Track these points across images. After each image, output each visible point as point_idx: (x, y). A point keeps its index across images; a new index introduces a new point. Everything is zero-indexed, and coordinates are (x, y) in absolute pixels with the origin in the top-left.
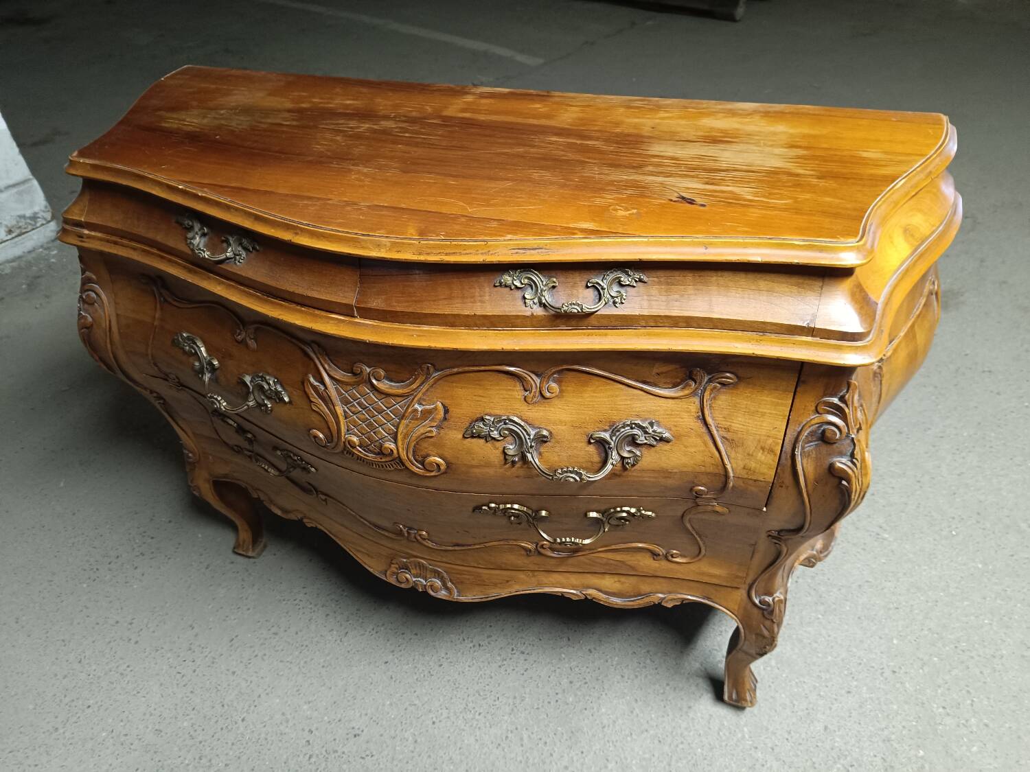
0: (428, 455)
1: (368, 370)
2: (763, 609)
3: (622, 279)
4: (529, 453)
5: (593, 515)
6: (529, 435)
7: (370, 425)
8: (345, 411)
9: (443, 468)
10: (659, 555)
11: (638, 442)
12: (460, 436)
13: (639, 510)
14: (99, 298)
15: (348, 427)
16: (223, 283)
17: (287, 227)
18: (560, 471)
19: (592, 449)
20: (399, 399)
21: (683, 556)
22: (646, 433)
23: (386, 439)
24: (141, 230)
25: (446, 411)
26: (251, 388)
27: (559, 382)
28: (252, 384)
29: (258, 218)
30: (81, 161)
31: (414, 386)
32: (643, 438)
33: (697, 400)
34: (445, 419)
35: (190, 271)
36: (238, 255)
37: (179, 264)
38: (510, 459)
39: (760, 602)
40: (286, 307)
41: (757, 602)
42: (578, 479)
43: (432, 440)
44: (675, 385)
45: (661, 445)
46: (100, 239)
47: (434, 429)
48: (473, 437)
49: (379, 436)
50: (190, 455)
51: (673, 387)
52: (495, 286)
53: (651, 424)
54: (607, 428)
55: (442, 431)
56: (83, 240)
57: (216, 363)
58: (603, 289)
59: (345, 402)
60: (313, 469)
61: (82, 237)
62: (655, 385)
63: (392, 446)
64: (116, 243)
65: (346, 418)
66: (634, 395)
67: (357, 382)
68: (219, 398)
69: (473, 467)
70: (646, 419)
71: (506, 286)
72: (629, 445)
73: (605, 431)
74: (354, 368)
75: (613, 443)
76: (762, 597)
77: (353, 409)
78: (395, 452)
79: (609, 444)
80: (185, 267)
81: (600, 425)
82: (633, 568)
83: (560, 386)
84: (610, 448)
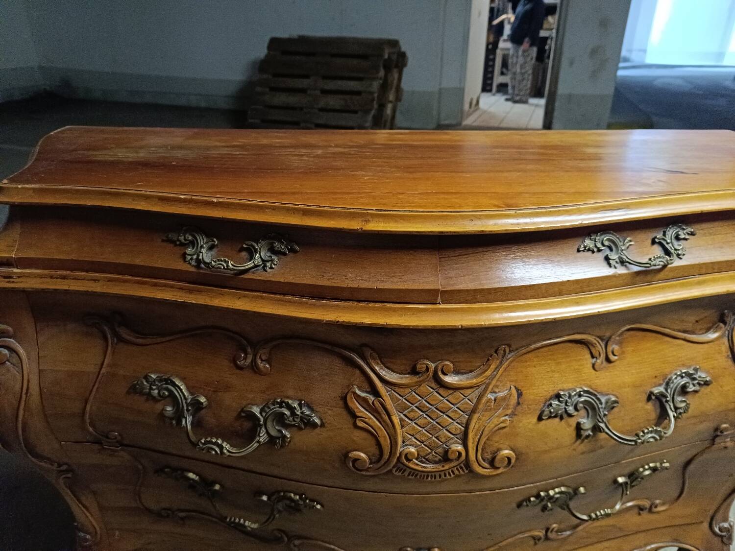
0: (499, 450)
1: (432, 366)
2: (722, 537)
3: (680, 233)
4: (603, 422)
5: (621, 480)
6: (601, 403)
7: (432, 431)
8: (401, 420)
9: (513, 461)
10: (646, 509)
11: (689, 390)
12: (535, 420)
13: (661, 464)
14: (14, 355)
15: (404, 437)
16: (245, 296)
17: (353, 215)
18: (642, 434)
19: (649, 406)
20: (469, 391)
21: (663, 504)
22: (694, 379)
23: (452, 441)
24: (108, 255)
25: (520, 395)
26: (262, 419)
27: (620, 343)
28: (264, 414)
29: (306, 213)
30: (20, 187)
31: (488, 373)
32: (691, 386)
33: (725, 340)
34: (518, 403)
35: (190, 291)
36: (268, 261)
37: (172, 287)
38: (584, 434)
39: (720, 529)
40: (344, 308)
41: (717, 530)
42: (658, 437)
43: (505, 430)
44: (708, 330)
45: (705, 390)
46: (41, 276)
47: (507, 418)
48: (550, 417)
49: (443, 440)
50: (88, 537)
51: (706, 332)
52: (579, 251)
53: (696, 370)
54: (661, 382)
55: (515, 418)
56: (11, 280)
57: (203, 399)
58: (668, 243)
59: (402, 409)
60: (319, 507)
61: (10, 277)
62: (693, 333)
63: (460, 448)
64: (64, 278)
65: (402, 427)
66: (678, 345)
67: (420, 381)
68: (220, 441)
69: (545, 452)
70: (690, 367)
71: (589, 250)
72: (679, 395)
73: (660, 385)
74: (418, 366)
75: (669, 396)
76: (721, 525)
77: (412, 415)
78: (464, 454)
79: (666, 397)
80: (181, 289)
81: (654, 380)
82: (620, 529)
83: (621, 347)
84: (667, 401)
